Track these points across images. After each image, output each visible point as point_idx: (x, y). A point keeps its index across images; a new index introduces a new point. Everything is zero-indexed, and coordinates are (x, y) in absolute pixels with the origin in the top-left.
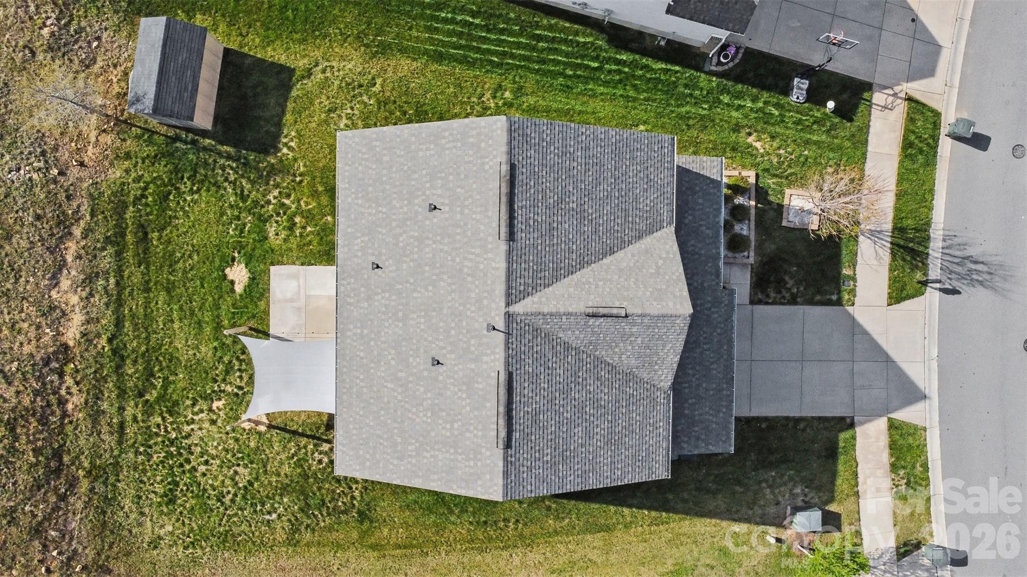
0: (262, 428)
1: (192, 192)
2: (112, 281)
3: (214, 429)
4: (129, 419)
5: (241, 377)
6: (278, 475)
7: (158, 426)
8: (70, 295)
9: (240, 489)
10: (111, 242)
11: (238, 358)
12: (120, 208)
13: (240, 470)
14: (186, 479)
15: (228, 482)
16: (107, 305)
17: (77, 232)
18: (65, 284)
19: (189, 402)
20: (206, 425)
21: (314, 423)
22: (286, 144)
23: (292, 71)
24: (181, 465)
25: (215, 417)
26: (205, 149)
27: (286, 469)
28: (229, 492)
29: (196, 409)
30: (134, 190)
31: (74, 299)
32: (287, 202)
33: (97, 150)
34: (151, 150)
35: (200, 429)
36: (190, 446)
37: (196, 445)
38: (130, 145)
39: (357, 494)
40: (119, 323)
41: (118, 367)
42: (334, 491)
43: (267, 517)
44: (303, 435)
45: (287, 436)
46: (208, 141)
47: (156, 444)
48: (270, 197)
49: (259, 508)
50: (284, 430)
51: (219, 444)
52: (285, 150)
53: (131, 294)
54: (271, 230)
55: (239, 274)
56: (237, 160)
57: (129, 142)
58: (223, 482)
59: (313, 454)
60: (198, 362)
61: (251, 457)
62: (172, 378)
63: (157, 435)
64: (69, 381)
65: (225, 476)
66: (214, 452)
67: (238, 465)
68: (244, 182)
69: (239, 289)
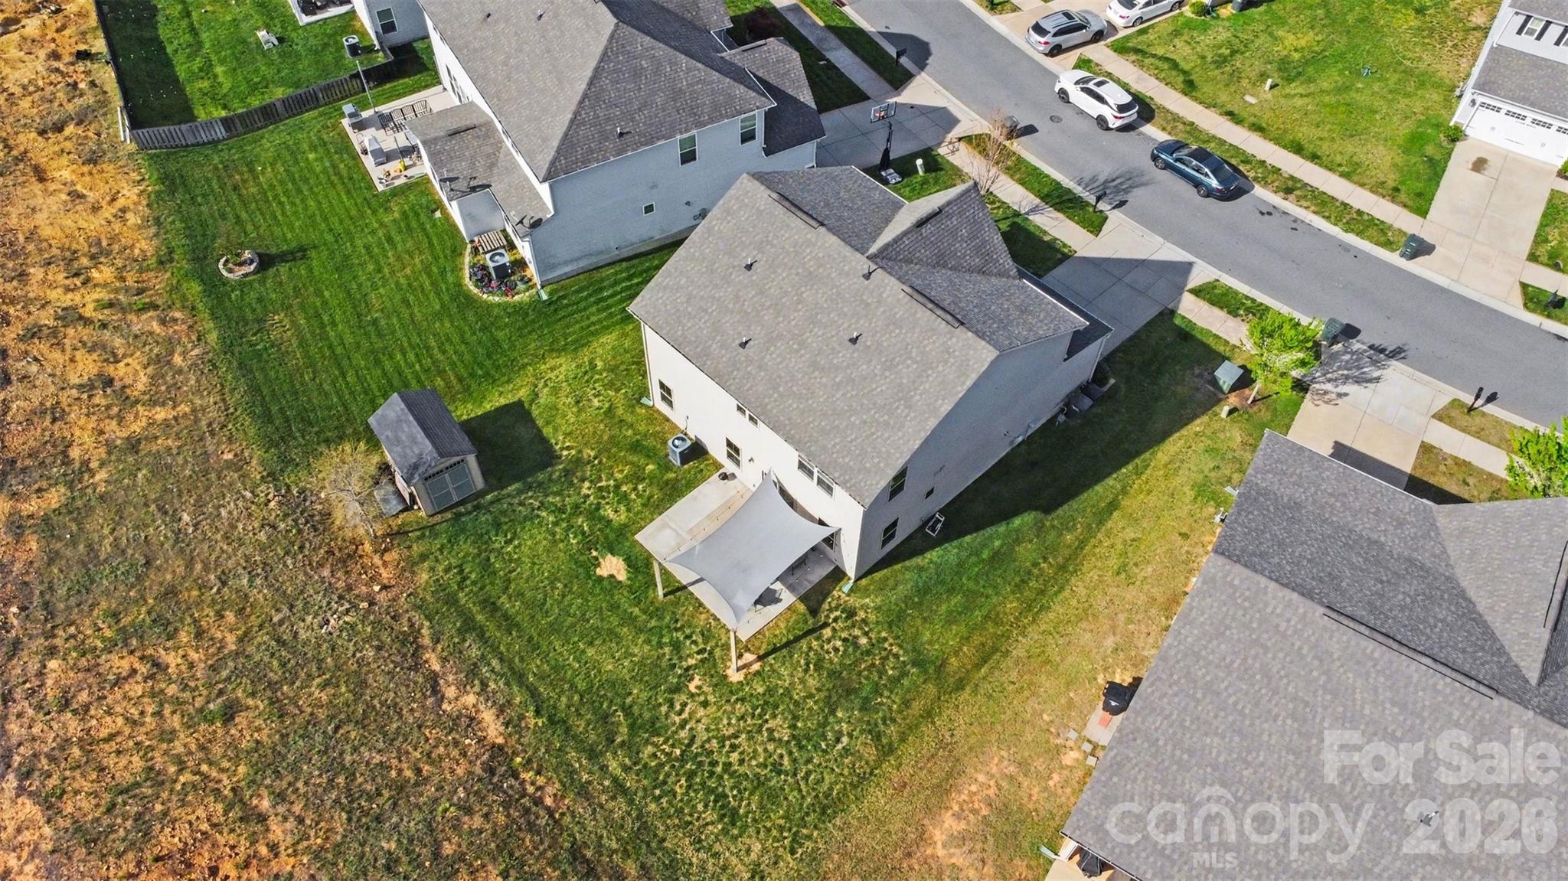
0: (756, 667)
1: (508, 542)
2: (495, 663)
3: (712, 709)
4: (619, 771)
5: (695, 642)
6: (811, 696)
7: (654, 755)
8: (462, 700)
9: (788, 742)
10: (466, 631)
11: (676, 630)
12: (451, 601)
13: (771, 724)
14: (728, 782)
15: (771, 747)
16: (507, 684)
17: (426, 641)
18: (451, 692)
19: (664, 709)
20: (701, 712)
21: (797, 622)
22: (562, 449)
23: (519, 404)
24: (712, 774)
25: (702, 698)
26: (492, 503)
27: (812, 683)
28: (781, 756)
29: (678, 707)
30: (451, 579)
31: (470, 699)
32: (603, 484)
33: (391, 568)
34: (443, 539)
35: (698, 721)
36: (702, 746)
37: (709, 740)
38: (417, 549)
39: (895, 649)
40: (533, 693)
41: (567, 731)
42: (873, 665)
43: (839, 746)
44: (798, 639)
45: (785, 652)
46: (489, 497)
47: (668, 775)
48: (585, 491)
49: (823, 746)
50: (775, 650)
51: (729, 719)
52: (565, 453)
53: (522, 659)
54: (609, 512)
55: (612, 566)
56: (530, 488)
57: (415, 547)
58: (766, 750)
59: (822, 647)
60: (642, 663)
61: (769, 703)
62: (629, 700)
63: (662, 765)
64: (527, 776)
65: (763, 743)
66: (731, 731)
67: (766, 721)
68: (551, 499)
69: (622, 576)
